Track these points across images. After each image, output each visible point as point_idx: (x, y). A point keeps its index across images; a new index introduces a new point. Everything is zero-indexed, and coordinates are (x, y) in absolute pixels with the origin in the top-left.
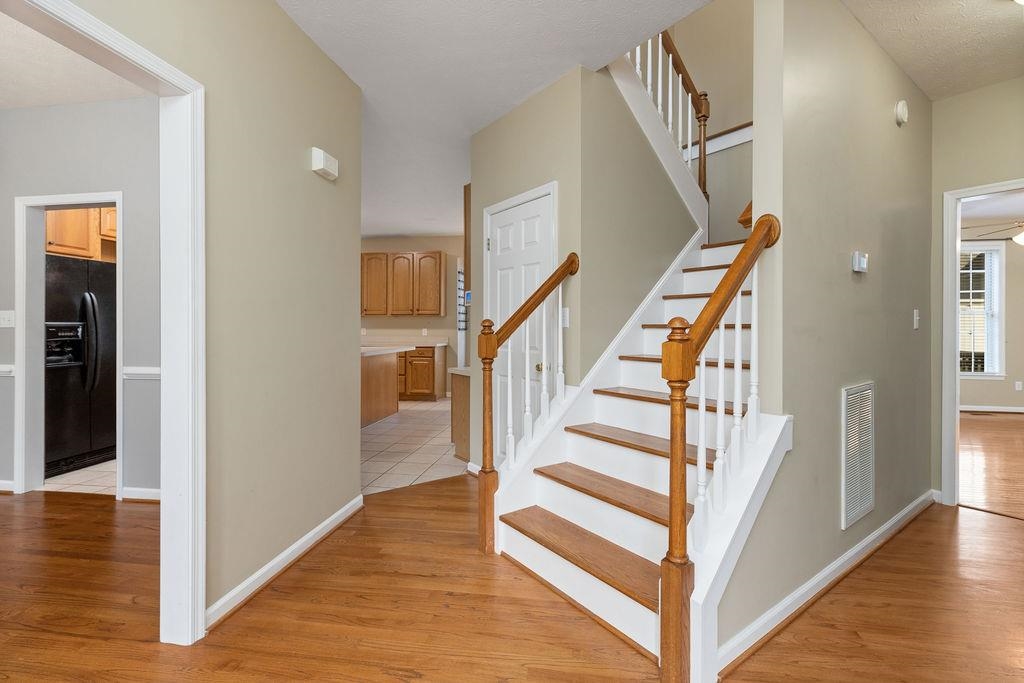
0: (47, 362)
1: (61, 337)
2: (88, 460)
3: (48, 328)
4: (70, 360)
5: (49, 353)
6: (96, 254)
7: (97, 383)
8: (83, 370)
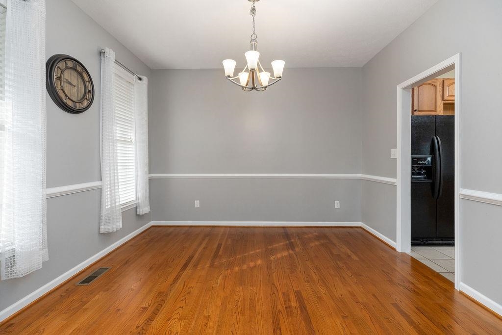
0: (412, 178)
1: (420, 164)
2: (435, 241)
3: (413, 159)
4: (425, 178)
5: (413, 174)
6: (440, 112)
7: (441, 194)
8: (433, 185)
